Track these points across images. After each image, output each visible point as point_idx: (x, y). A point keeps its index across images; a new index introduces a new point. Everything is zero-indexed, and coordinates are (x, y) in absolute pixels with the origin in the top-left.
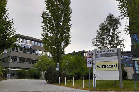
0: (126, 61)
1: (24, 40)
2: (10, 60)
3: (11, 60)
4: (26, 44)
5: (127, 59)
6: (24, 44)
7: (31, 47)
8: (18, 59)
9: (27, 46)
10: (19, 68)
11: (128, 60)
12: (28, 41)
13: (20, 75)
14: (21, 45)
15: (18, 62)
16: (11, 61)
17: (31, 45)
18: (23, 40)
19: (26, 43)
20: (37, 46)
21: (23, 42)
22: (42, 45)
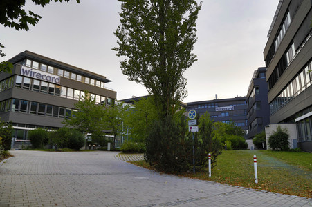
0: (223, 115)
1: (43, 65)
2: (10, 108)
3: (14, 106)
4: (47, 74)
5: (225, 112)
6: (42, 73)
7: (57, 81)
8: (29, 106)
9: (48, 79)
10: (31, 126)
11: (227, 114)
12: (49, 67)
13: (38, 142)
14: (35, 75)
15: (30, 111)
16: (13, 110)
17: (57, 77)
18: (40, 66)
19: (47, 72)
20: (69, 80)
21: (39, 68)
22: (79, 78)
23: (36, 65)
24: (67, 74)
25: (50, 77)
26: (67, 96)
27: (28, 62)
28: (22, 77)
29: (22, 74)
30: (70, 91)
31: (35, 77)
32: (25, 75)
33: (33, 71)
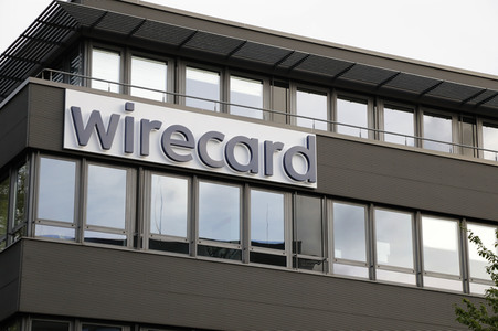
1: (192, 74)
6: (199, 126)
7: (299, 166)
9: (241, 156)
14: (154, 138)
17: (291, 139)
18: (175, 82)
20: (374, 151)
21: (176, 96)
22: (441, 132)
23: (150, 75)
24: (353, 117)
25: (248, 144)
26: (372, 265)
27: (104, 65)
28: (70, 166)
29: (70, 143)
30: (392, 225)
31: (154, 156)
32: (92, 147)
33: (141, 113)
